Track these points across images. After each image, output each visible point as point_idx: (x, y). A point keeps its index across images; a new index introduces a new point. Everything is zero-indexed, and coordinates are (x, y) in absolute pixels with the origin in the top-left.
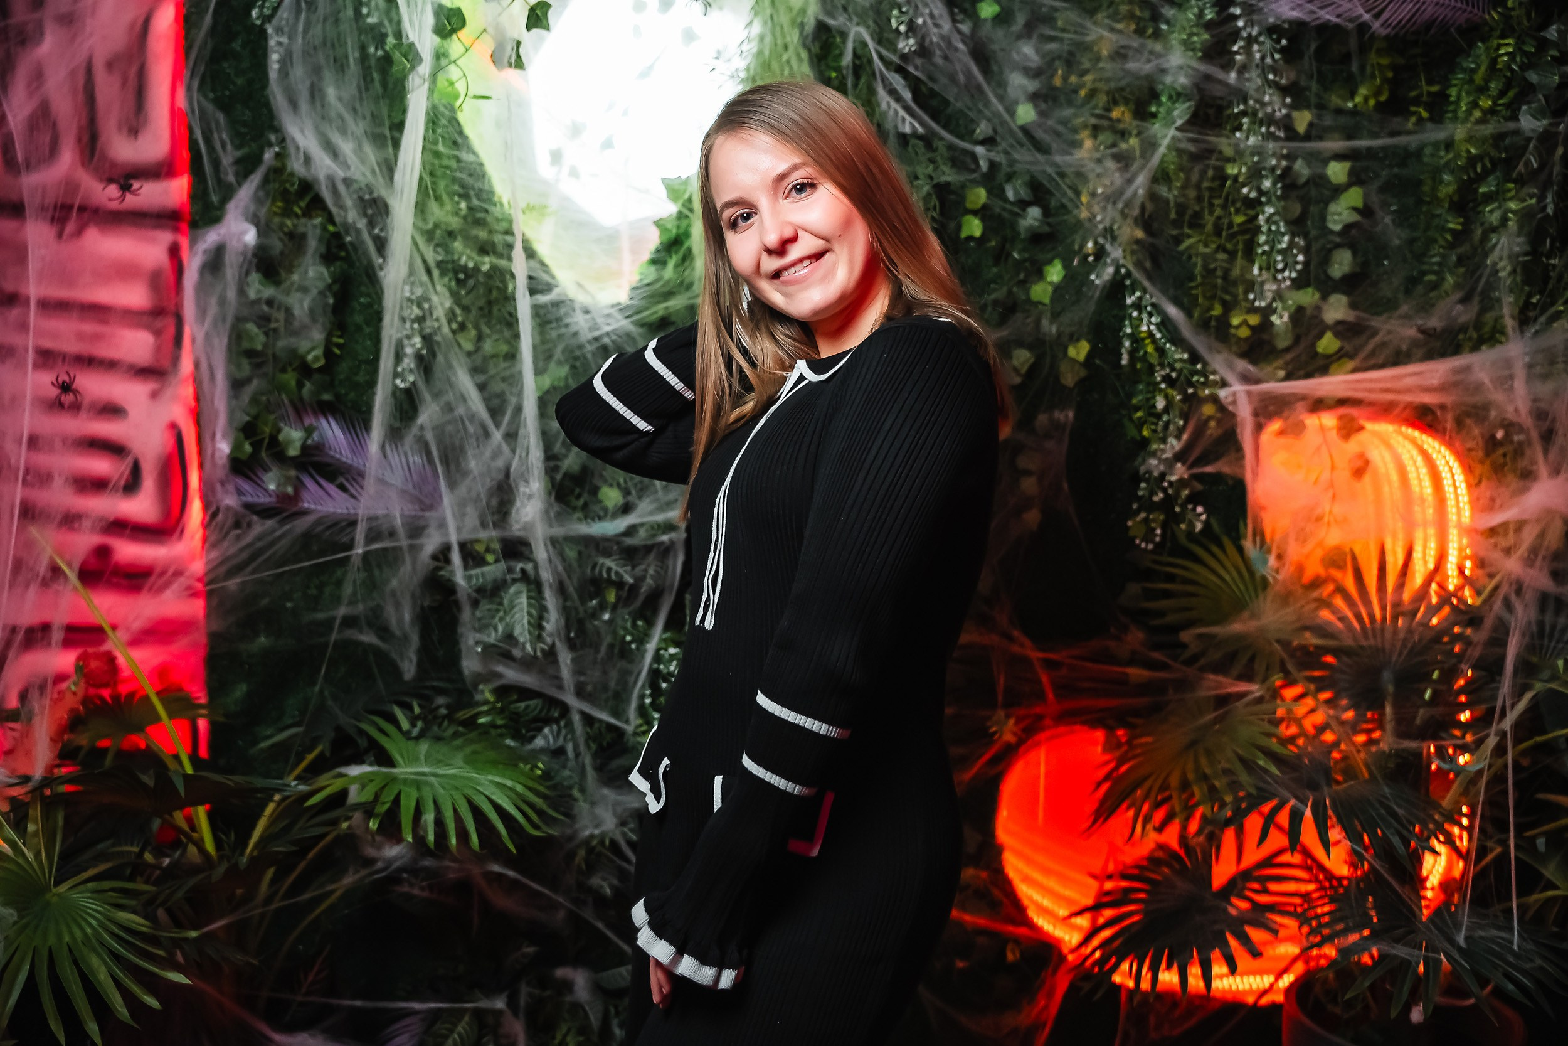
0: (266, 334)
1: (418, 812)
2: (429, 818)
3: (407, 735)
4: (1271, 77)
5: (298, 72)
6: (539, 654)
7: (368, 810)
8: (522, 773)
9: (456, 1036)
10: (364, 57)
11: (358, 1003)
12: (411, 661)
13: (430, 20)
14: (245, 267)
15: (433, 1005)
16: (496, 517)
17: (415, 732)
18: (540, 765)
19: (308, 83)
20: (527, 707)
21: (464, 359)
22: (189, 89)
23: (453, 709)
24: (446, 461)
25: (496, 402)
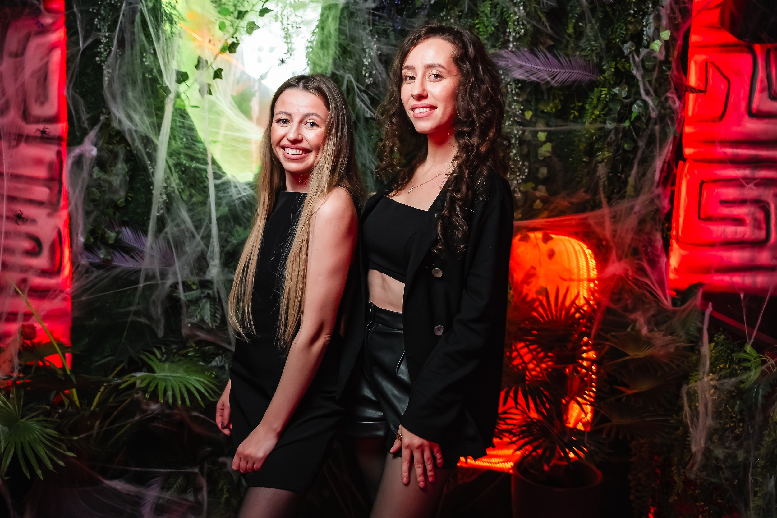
0: (100, 192)
1: (165, 391)
2: (170, 393)
3: (160, 360)
4: (515, 98)
5: (116, 85)
6: (214, 327)
7: (144, 390)
8: (207, 376)
9: (178, 484)
10: (144, 79)
11: (138, 469)
12: (161, 330)
13: (174, 77)
14: (92, 164)
15: (169, 470)
16: (197, 271)
17: (163, 359)
18: (214, 373)
19: (120, 90)
20: (209, 349)
21: (184, 205)
22: (68, 88)
23: (179, 350)
24: (176, 248)
25: (197, 224)
